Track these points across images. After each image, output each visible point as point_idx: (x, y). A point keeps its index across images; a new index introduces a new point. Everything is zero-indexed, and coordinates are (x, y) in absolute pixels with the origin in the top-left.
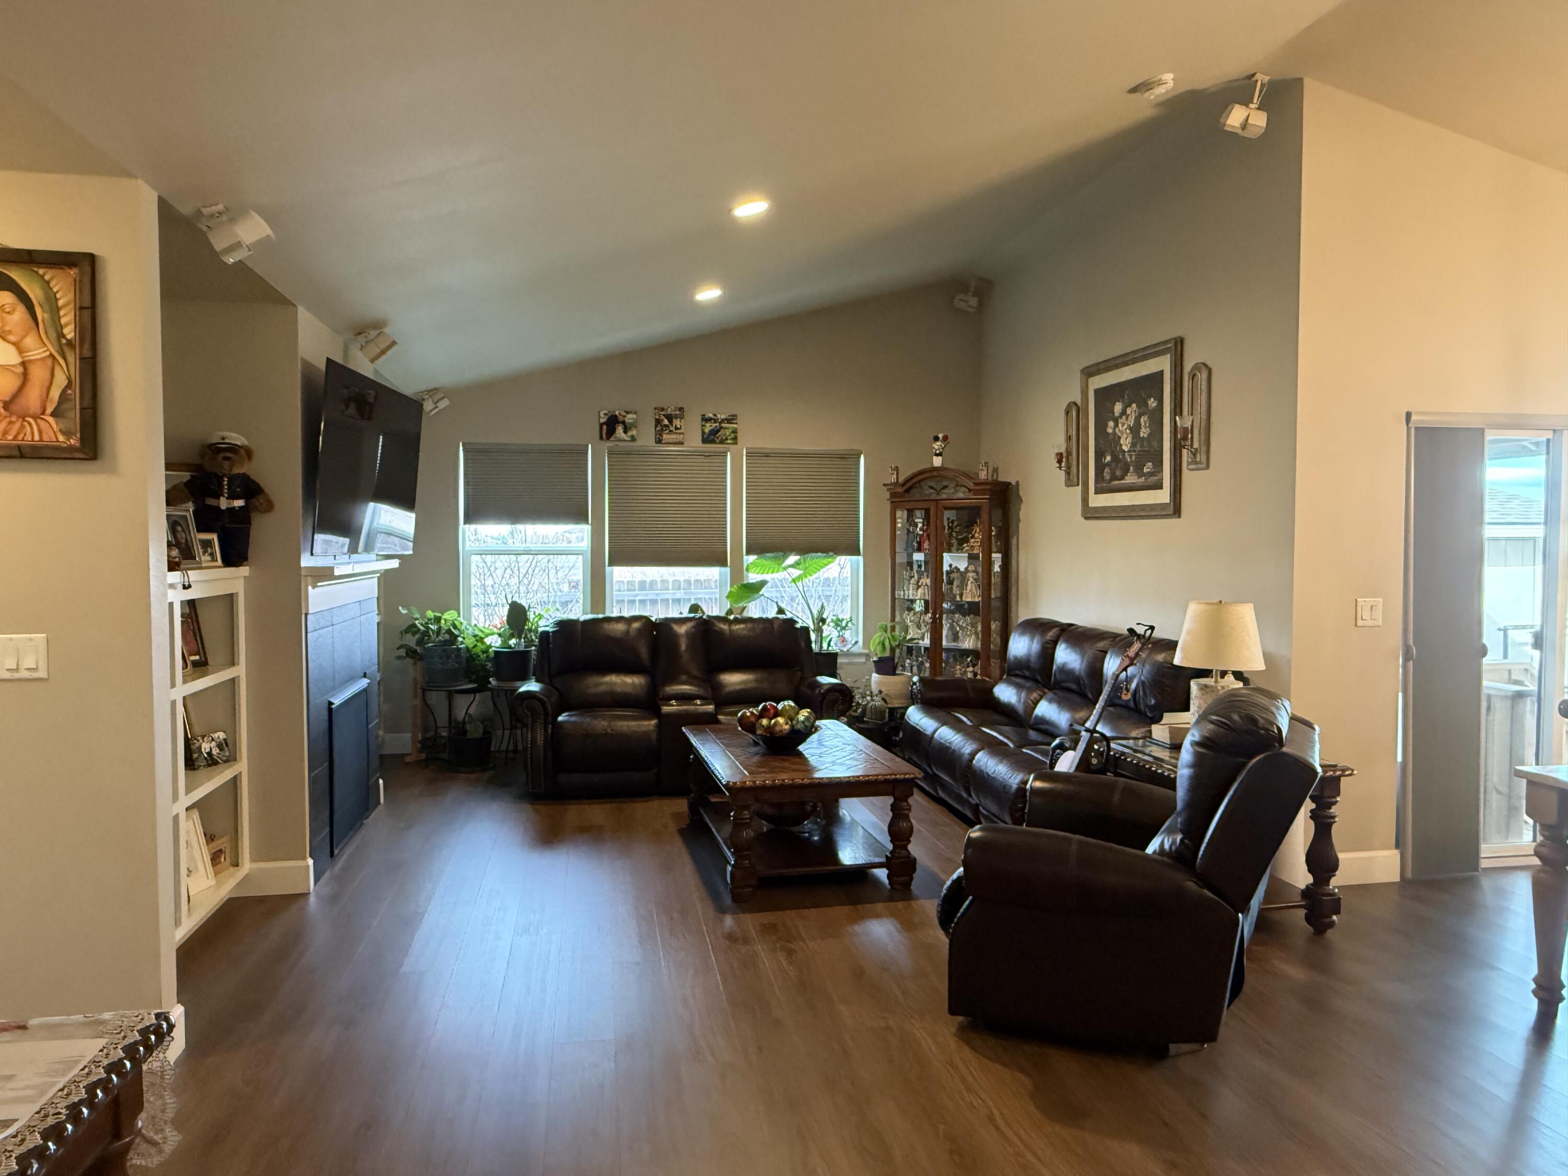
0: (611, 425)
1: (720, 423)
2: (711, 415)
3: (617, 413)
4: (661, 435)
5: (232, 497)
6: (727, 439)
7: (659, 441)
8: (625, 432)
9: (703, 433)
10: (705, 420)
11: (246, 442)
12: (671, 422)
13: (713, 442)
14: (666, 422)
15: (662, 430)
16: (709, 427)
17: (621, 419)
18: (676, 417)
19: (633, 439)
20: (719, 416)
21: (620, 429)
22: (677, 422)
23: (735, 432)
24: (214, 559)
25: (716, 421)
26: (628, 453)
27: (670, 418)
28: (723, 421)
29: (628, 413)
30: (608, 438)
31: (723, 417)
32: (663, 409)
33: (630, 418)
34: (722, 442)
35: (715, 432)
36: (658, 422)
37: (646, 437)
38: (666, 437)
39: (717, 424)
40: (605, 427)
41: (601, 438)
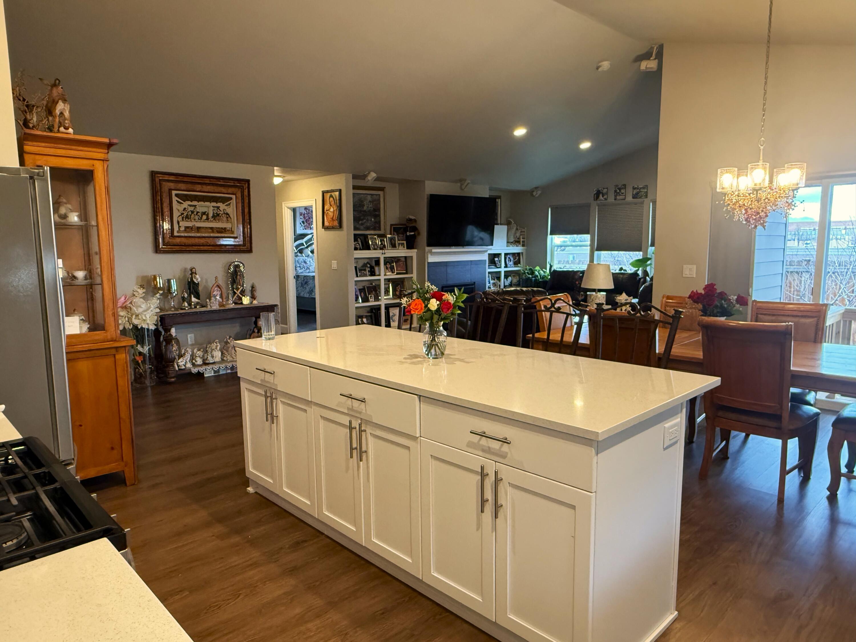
0: (598, 193)
1: (640, 189)
2: (636, 186)
3: (600, 189)
4: (616, 197)
5: (410, 232)
6: (642, 196)
7: (615, 199)
8: (603, 197)
9: (633, 194)
10: (634, 188)
11: (415, 218)
12: (620, 191)
13: (636, 198)
14: (618, 191)
15: (617, 195)
16: (635, 192)
17: (601, 191)
18: (622, 188)
19: (606, 199)
20: (639, 186)
21: (601, 196)
22: (623, 191)
23: (647, 192)
24: (404, 247)
25: (638, 188)
26: (604, 205)
27: (620, 189)
28: (641, 188)
29: (604, 189)
30: (597, 200)
31: (641, 186)
32: (617, 186)
33: (605, 191)
34: (640, 198)
35: (637, 194)
36: (615, 191)
37: (611, 199)
38: (618, 197)
39: (639, 190)
40: (595, 195)
41: (594, 200)
